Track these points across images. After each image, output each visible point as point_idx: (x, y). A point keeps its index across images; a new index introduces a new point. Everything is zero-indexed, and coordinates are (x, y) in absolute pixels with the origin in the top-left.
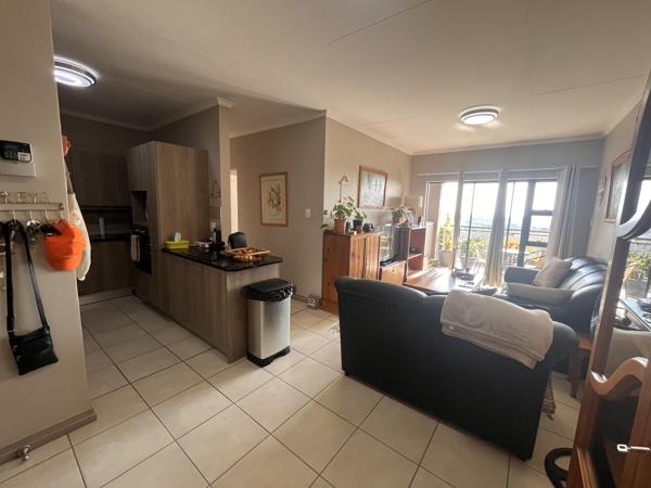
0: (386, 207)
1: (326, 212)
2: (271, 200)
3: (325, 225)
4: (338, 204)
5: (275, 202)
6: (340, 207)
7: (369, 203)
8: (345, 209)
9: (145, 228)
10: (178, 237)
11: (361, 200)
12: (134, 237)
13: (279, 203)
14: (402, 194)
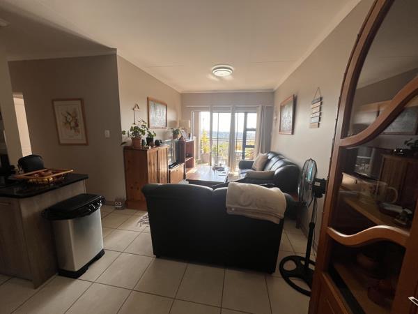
0: (167, 128)
1: (124, 132)
2: (67, 123)
3: (125, 143)
4: (134, 126)
5: (73, 124)
6: (136, 128)
7: (157, 125)
8: (140, 130)
11: (151, 122)
13: (77, 125)
14: (177, 119)
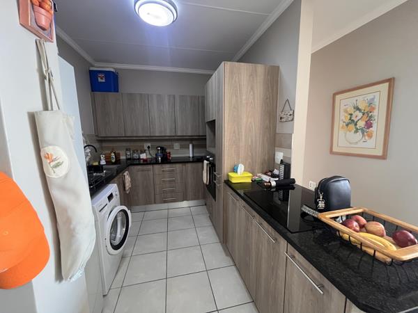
9: (213, 156)
10: (241, 168)
12: (206, 162)
